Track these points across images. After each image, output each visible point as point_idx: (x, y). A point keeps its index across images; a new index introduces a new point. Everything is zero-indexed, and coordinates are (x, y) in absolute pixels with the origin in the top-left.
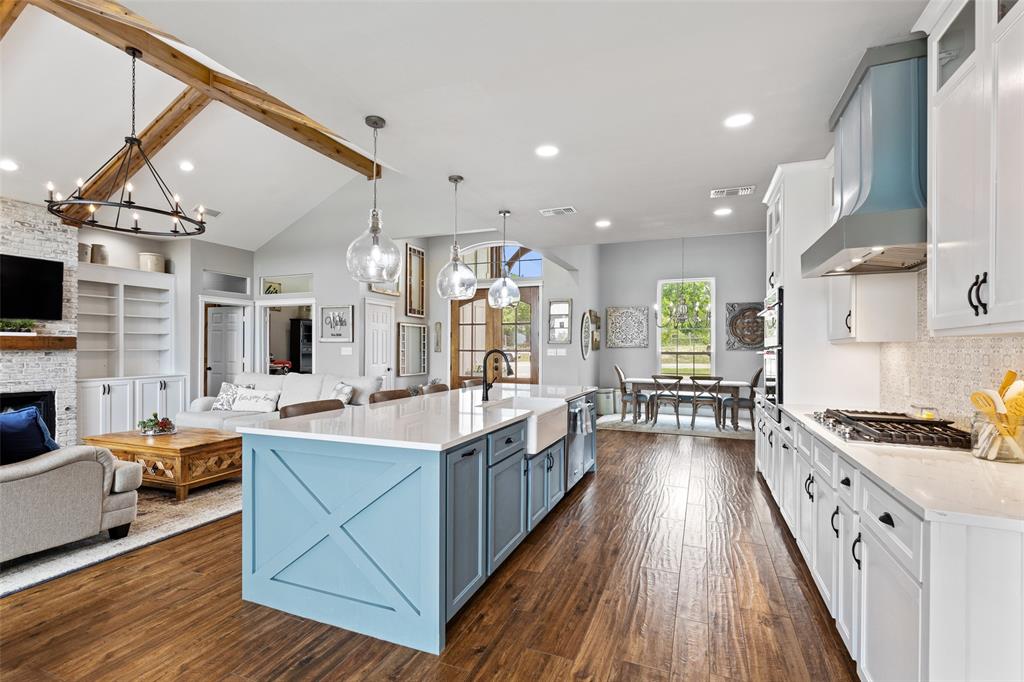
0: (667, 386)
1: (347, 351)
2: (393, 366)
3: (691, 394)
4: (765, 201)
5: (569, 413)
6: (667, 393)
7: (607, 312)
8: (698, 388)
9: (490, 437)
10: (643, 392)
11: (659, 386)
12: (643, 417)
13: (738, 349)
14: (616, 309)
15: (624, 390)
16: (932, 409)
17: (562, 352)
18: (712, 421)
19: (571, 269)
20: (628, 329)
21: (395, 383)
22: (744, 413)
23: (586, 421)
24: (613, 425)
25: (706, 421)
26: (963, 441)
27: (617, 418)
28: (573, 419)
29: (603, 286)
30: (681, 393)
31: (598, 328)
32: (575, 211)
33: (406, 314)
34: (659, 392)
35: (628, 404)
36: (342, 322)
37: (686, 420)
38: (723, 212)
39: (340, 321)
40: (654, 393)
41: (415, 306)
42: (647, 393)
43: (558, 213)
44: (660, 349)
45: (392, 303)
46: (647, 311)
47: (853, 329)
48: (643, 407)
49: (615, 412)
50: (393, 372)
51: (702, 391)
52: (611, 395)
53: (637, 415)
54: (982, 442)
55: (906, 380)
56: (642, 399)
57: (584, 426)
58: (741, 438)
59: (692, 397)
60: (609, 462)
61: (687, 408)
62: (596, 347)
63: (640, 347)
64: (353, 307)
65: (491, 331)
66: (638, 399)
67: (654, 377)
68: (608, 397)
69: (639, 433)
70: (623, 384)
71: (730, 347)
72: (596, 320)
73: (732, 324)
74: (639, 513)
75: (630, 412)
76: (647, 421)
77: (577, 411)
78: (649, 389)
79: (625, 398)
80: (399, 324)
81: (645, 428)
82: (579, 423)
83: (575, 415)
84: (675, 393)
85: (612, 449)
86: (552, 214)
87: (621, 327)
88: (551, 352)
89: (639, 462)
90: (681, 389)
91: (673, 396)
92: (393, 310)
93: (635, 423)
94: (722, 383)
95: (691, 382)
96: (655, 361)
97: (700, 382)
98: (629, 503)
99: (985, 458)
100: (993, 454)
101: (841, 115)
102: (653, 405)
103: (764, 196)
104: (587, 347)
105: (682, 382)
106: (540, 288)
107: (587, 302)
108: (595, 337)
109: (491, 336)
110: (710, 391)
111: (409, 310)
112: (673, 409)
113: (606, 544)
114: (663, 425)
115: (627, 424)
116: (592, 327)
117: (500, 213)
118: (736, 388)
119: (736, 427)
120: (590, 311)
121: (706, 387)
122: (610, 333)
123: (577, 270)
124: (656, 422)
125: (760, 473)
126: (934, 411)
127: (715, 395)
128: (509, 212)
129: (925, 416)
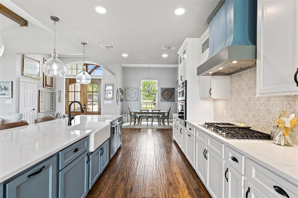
0: (144, 113)
1: (9, 102)
2: (36, 108)
3: (152, 115)
4: (178, 53)
5: (111, 127)
6: (144, 115)
7: (125, 89)
8: (153, 113)
9: (60, 153)
10: (137, 115)
11: (142, 113)
12: (137, 123)
13: (164, 101)
14: (128, 88)
15: (131, 115)
16: (244, 123)
17: (110, 102)
18: (157, 123)
19: (113, 74)
20: (132, 95)
21: (37, 115)
22: (166, 120)
23: (118, 130)
24: (127, 127)
25: (156, 123)
26: (268, 137)
27: (129, 124)
28: (113, 130)
29: (124, 80)
30: (149, 115)
31: (122, 94)
32: (114, 48)
33: (44, 87)
34: (142, 115)
35: (132, 119)
36: (6, 89)
37: (150, 123)
38: (165, 56)
39: (5, 88)
40: (140, 115)
41: (48, 83)
42: (138, 115)
43: (108, 47)
44: (142, 101)
45: (36, 82)
46: (138, 89)
47: (212, 94)
48: (137, 120)
49: (128, 122)
50: (36, 111)
51: (155, 114)
52: (127, 116)
53: (135, 123)
54: (277, 138)
55: (225, 111)
56: (136, 117)
57: (117, 132)
58: (166, 128)
59: (152, 116)
60: (127, 142)
61: (150, 119)
62: (122, 100)
63: (136, 101)
64: (12, 82)
65: (82, 94)
66: (135, 117)
67: (141, 110)
68: (126, 117)
69: (136, 129)
70: (130, 112)
71: (162, 101)
72: (122, 92)
73: (162, 94)
74: (139, 165)
75: (133, 121)
76: (138, 124)
77: (115, 126)
78: (139, 114)
79: (131, 117)
80: (39, 91)
81: (138, 127)
82: (115, 131)
83: (114, 128)
84: (147, 115)
85: (128, 136)
86: (105, 48)
87: (130, 94)
88: (106, 102)
89: (137, 141)
90: (148, 114)
91: (146, 116)
92: (36, 85)
93: (134, 125)
94: (160, 111)
95: (151, 111)
96: (140, 105)
97: (154, 111)
98: (135, 160)
99: (280, 145)
100: (283, 144)
101: (214, 16)
102: (140, 119)
103: (178, 51)
104: (119, 100)
105: (149, 112)
106: (102, 80)
107: (119, 85)
108: (121, 97)
109: (82, 96)
110: (157, 114)
111: (45, 85)
112: (146, 120)
113: (127, 186)
114: (143, 125)
115: (132, 126)
116: (120, 94)
117: (82, 43)
118: (164, 113)
119: (164, 125)
120: (120, 88)
121: (156, 113)
122: (126, 96)
123: (115, 74)
124: (141, 124)
125: (174, 141)
126: (245, 124)
127: (158, 115)
128: (86, 44)
129: (242, 125)
